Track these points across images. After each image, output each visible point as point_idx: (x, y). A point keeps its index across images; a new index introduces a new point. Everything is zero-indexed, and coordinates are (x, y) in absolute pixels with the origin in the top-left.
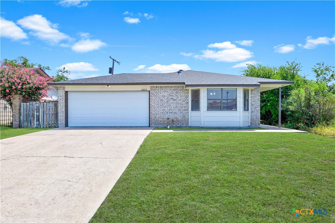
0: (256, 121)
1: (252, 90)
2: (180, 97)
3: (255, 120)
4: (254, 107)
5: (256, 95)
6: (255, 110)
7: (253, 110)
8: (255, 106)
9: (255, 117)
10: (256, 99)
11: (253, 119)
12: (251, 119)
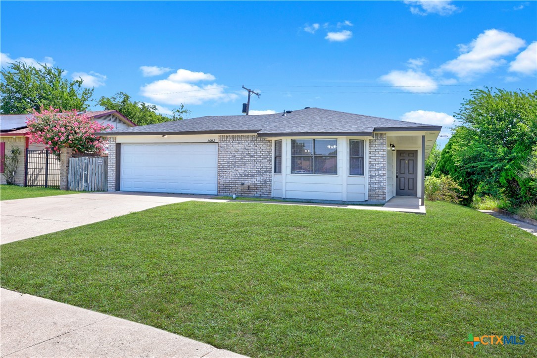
0: (379, 193)
1: (371, 142)
2: (260, 152)
3: (377, 191)
4: (374, 170)
5: (378, 149)
6: (377, 174)
7: (374, 174)
8: (377, 167)
9: (377, 186)
10: (378, 155)
11: (373, 190)
12: (369, 190)
